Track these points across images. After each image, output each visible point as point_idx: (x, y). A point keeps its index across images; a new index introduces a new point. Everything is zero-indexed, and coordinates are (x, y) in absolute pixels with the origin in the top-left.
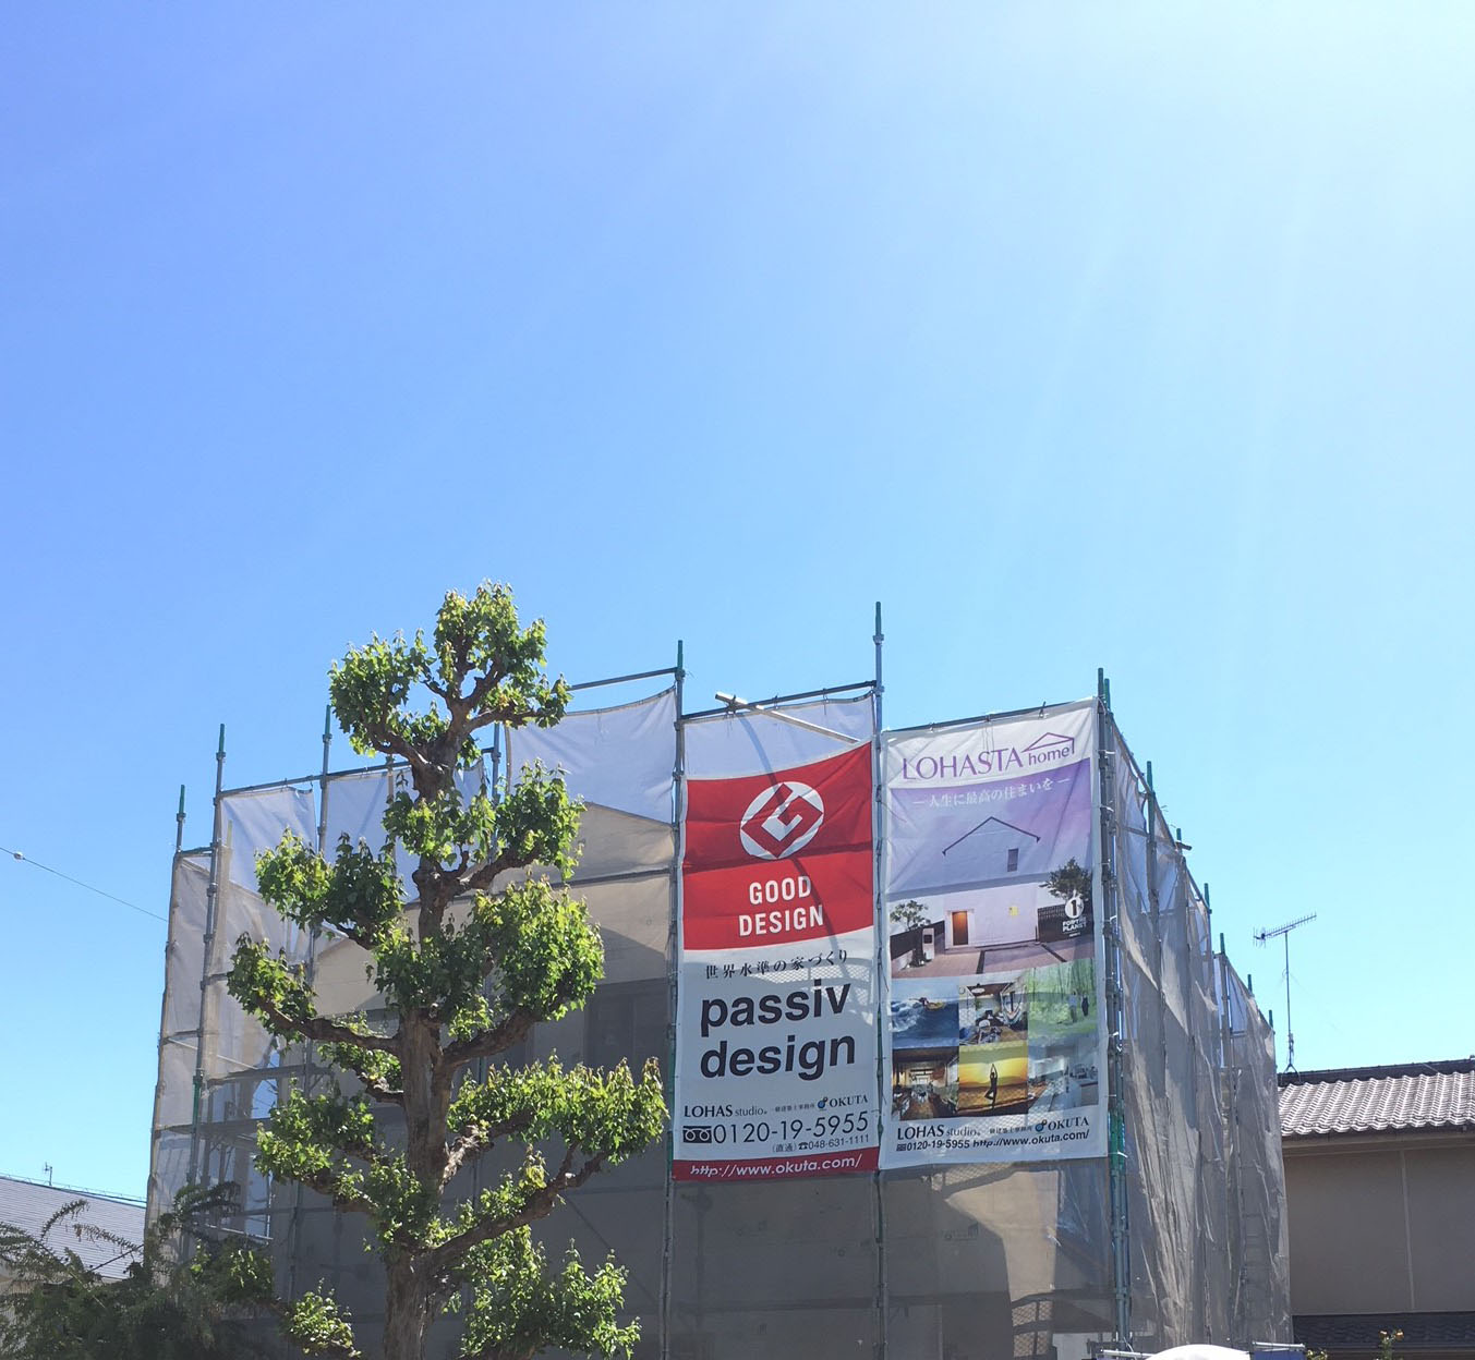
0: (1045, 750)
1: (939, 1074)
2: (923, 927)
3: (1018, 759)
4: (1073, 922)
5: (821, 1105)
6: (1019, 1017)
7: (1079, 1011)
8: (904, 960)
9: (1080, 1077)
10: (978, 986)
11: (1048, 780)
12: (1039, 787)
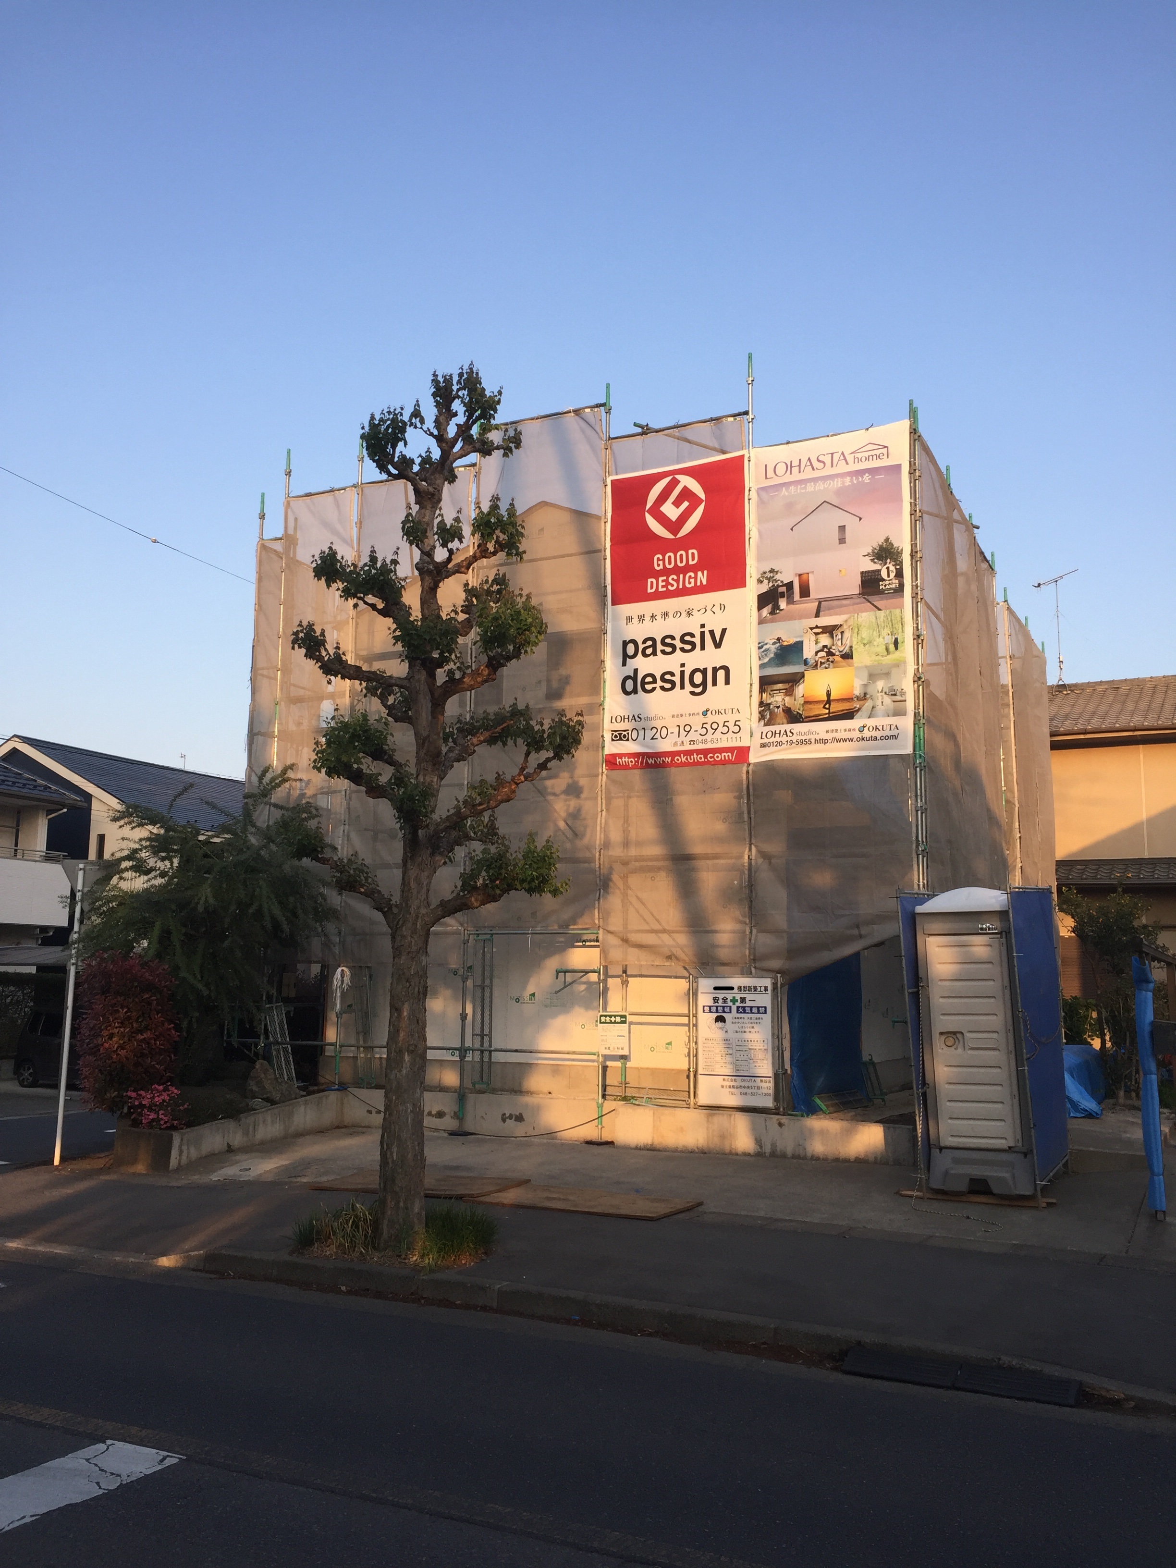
0: (867, 454)
1: (790, 692)
2: (779, 586)
3: (845, 459)
4: (887, 582)
5: (705, 713)
6: (847, 649)
7: (892, 647)
8: (765, 612)
9: (892, 695)
10: (817, 627)
11: (867, 475)
12: (860, 479)
